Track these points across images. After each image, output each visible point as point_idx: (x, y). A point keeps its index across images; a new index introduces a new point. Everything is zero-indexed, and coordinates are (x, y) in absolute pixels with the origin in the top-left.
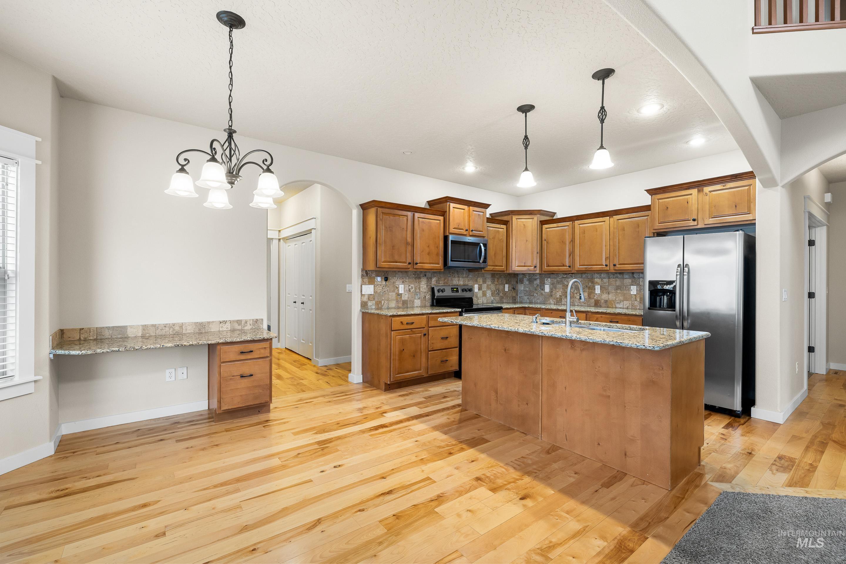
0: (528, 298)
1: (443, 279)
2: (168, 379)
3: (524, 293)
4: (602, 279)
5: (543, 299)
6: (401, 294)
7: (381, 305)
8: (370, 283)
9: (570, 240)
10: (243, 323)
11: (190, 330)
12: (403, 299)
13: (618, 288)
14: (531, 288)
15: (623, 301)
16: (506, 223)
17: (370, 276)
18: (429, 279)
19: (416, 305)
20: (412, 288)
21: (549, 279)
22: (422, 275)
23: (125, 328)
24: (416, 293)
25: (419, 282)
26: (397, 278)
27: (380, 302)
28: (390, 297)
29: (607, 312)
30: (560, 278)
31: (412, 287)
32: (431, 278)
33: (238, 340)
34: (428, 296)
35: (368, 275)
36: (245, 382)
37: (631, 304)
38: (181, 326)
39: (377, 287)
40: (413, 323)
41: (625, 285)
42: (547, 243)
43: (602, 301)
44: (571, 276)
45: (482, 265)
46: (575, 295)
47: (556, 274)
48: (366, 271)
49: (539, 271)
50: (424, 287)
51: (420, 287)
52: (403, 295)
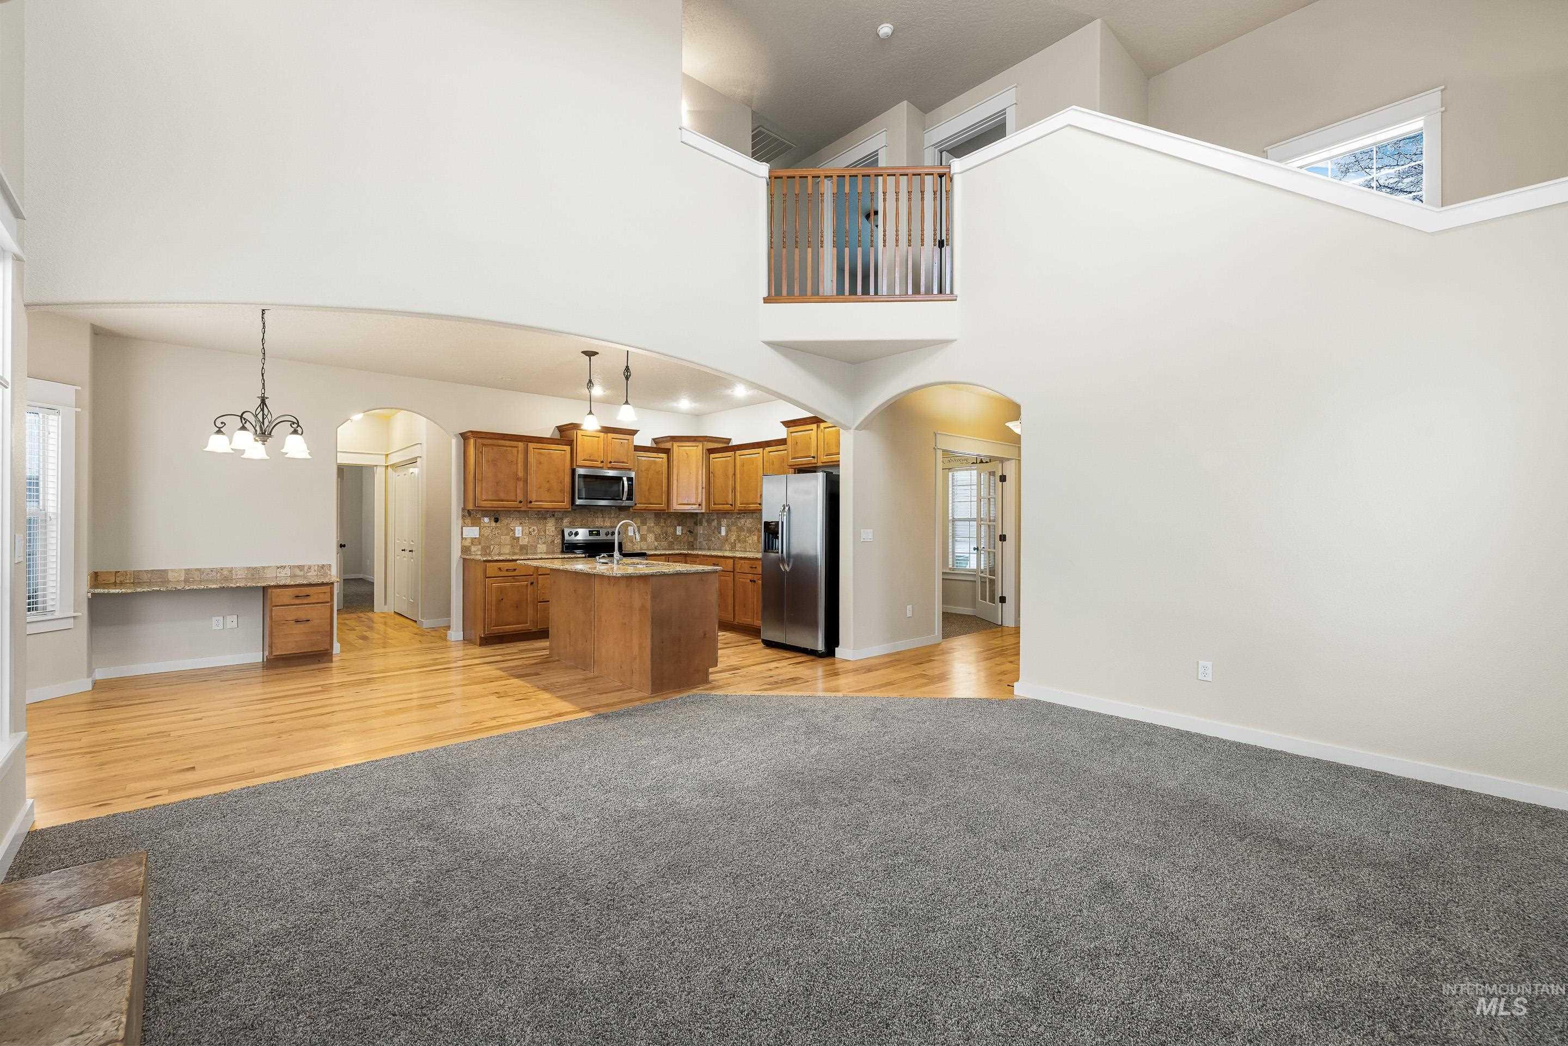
0: (707, 544)
2: (215, 627)
3: (703, 537)
5: (720, 545)
6: (518, 537)
7: (490, 549)
8: (473, 525)
9: (732, 474)
10: (306, 568)
11: (241, 574)
12: (521, 542)
14: (709, 530)
16: (667, 451)
17: (474, 516)
18: (559, 520)
19: (540, 551)
22: (548, 516)
23: (165, 571)
24: (539, 537)
25: (545, 524)
26: (513, 519)
27: (488, 546)
28: (502, 541)
30: (734, 519)
31: (534, 530)
32: (562, 519)
33: (292, 583)
34: (558, 541)
35: (471, 516)
36: (301, 626)
38: (231, 570)
39: (484, 529)
40: (515, 570)
42: (714, 476)
45: (628, 503)
48: (469, 510)
49: (706, 510)
50: (551, 530)
51: (546, 529)
52: (520, 539)
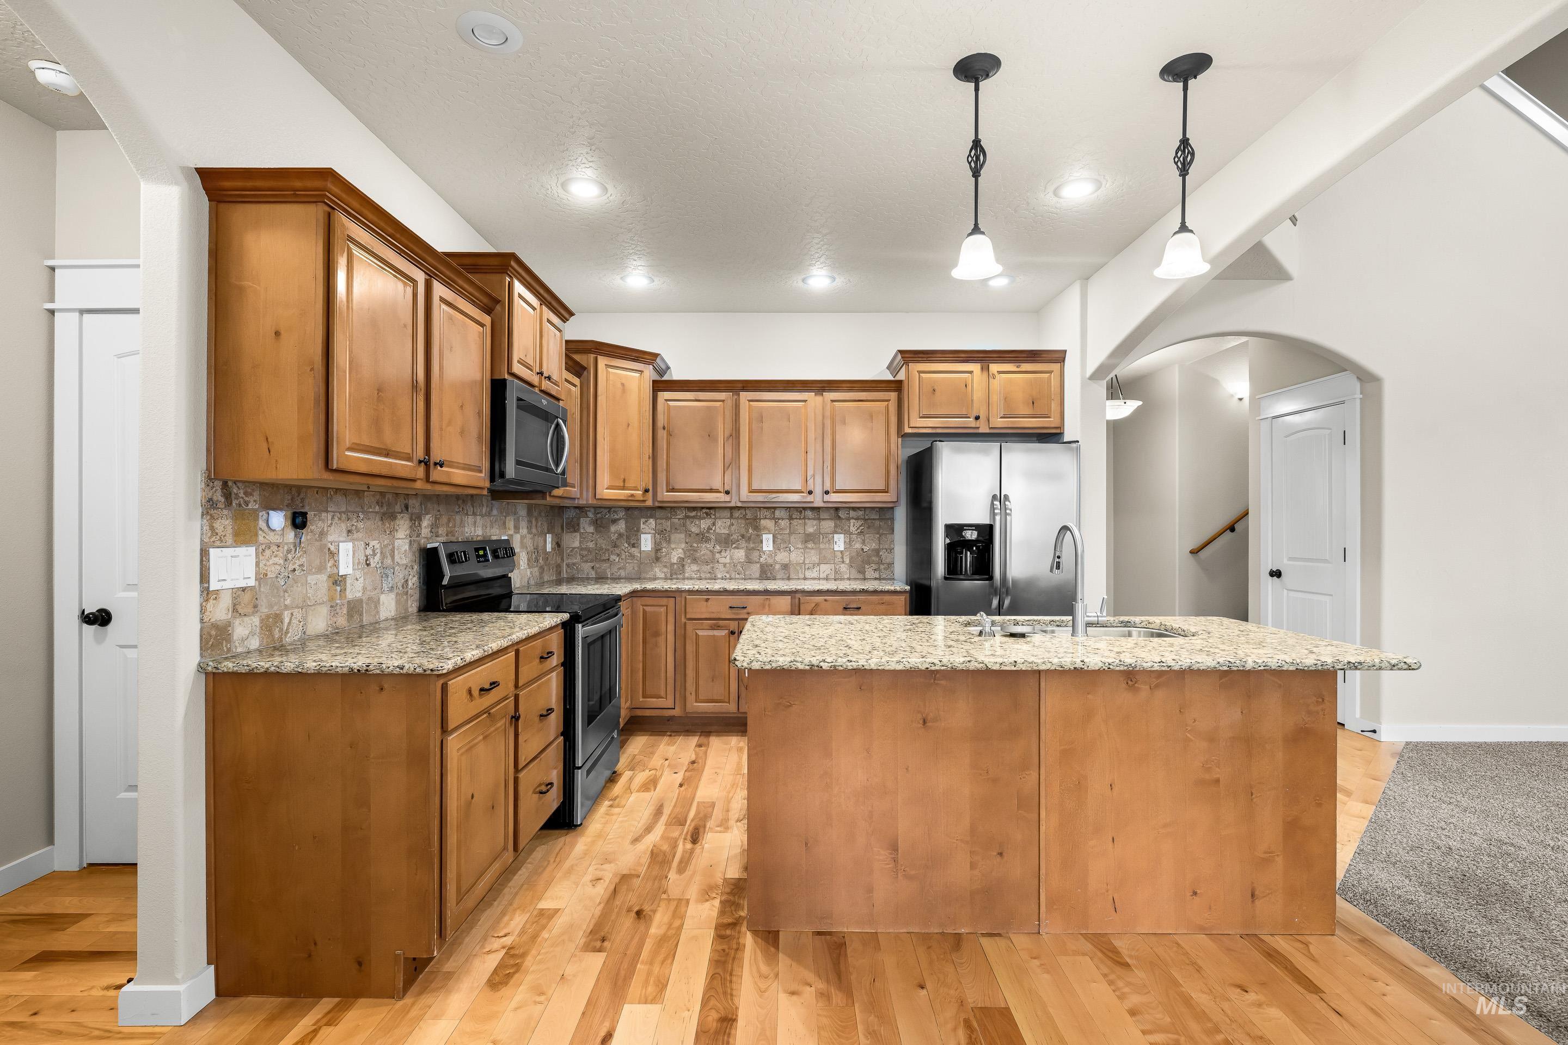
0: (593, 568)
1: (444, 520)
3: (580, 555)
4: (776, 520)
5: (636, 569)
6: (344, 577)
7: (281, 630)
8: (239, 539)
9: (727, 434)
12: (350, 595)
13: (808, 538)
14: (600, 541)
15: (819, 564)
16: (580, 372)
17: (240, 505)
18: (416, 519)
19: (383, 614)
21: (652, 521)
22: (398, 508)
24: (383, 572)
25: (393, 531)
26: (333, 518)
27: (278, 618)
28: (311, 592)
29: (839, 590)
30: (679, 519)
31: (374, 551)
34: (414, 579)
35: (231, 504)
37: (833, 569)
39: (268, 553)
40: (493, 686)
41: (822, 531)
42: (670, 434)
43: (777, 567)
44: (707, 513)
45: (559, 481)
46: (717, 555)
47: (669, 509)
48: (225, 484)
50: (403, 549)
51: (394, 547)
52: (349, 581)
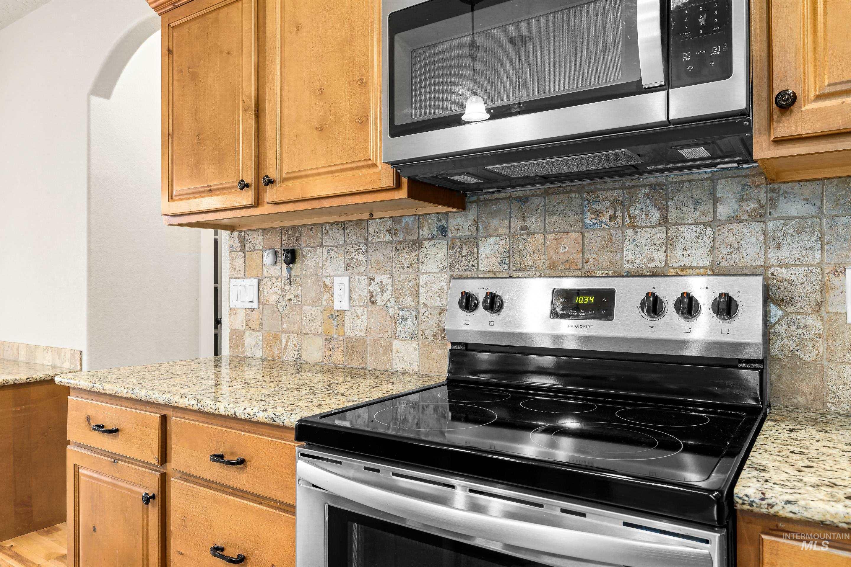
6: (342, 313)
7: (280, 348)
8: (250, 272)
12: (349, 333)
17: (251, 248)
19: (399, 364)
20: (383, 290)
22: (425, 233)
24: (398, 312)
26: (329, 252)
27: (277, 338)
28: (305, 322)
31: (382, 287)
39: (269, 284)
40: (115, 432)
50: (436, 287)
51: (418, 285)
52: (348, 318)
